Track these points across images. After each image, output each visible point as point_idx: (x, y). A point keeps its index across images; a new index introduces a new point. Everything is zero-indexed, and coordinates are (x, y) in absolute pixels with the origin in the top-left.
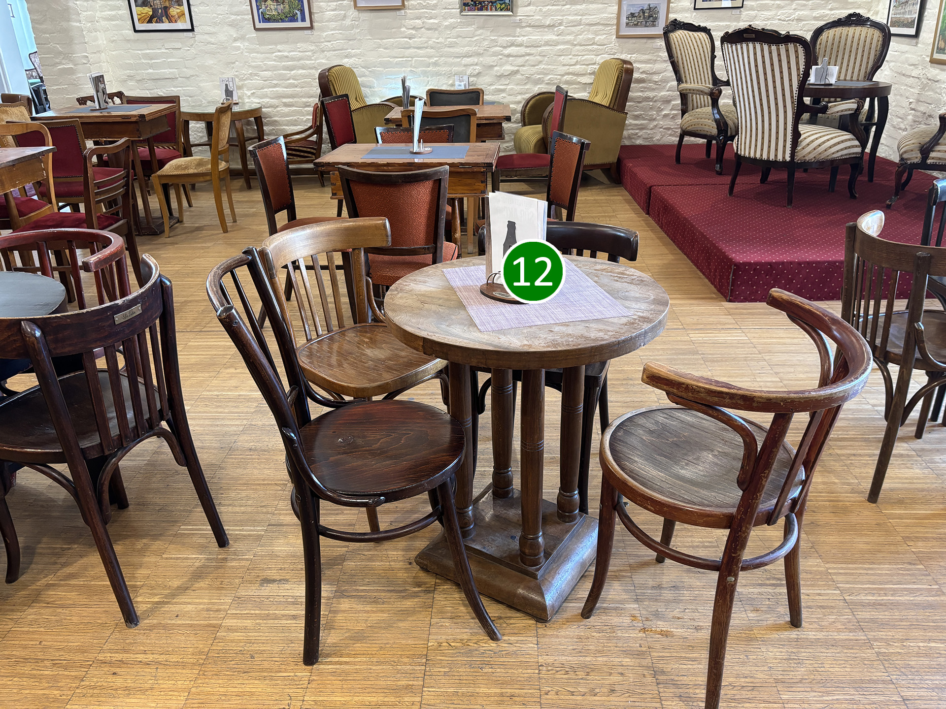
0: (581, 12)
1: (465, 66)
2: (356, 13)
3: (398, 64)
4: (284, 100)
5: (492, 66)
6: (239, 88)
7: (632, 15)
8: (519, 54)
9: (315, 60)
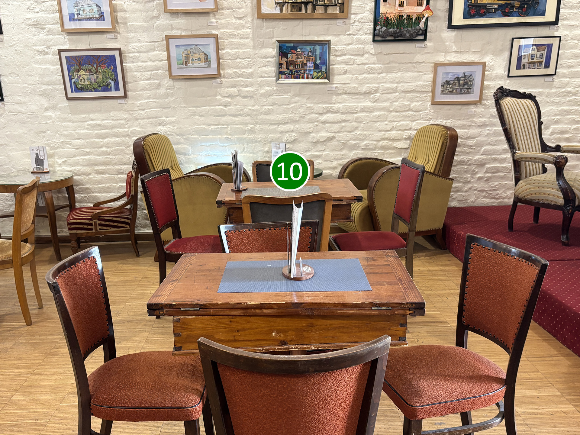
0: (397, 80)
1: (281, 132)
2: (171, 82)
3: (212, 131)
4: (97, 168)
5: (308, 133)
6: (50, 156)
7: (448, 82)
8: (336, 120)
9: (129, 128)
